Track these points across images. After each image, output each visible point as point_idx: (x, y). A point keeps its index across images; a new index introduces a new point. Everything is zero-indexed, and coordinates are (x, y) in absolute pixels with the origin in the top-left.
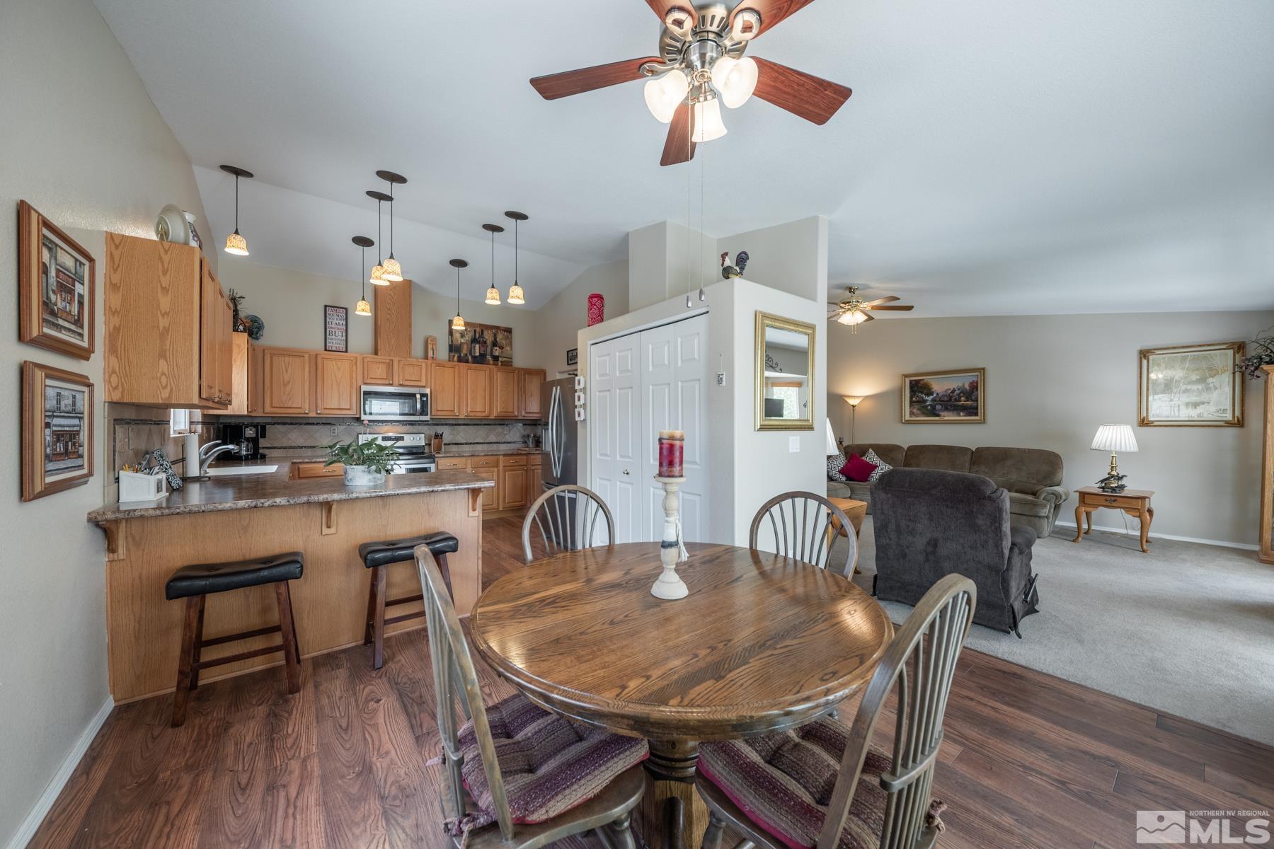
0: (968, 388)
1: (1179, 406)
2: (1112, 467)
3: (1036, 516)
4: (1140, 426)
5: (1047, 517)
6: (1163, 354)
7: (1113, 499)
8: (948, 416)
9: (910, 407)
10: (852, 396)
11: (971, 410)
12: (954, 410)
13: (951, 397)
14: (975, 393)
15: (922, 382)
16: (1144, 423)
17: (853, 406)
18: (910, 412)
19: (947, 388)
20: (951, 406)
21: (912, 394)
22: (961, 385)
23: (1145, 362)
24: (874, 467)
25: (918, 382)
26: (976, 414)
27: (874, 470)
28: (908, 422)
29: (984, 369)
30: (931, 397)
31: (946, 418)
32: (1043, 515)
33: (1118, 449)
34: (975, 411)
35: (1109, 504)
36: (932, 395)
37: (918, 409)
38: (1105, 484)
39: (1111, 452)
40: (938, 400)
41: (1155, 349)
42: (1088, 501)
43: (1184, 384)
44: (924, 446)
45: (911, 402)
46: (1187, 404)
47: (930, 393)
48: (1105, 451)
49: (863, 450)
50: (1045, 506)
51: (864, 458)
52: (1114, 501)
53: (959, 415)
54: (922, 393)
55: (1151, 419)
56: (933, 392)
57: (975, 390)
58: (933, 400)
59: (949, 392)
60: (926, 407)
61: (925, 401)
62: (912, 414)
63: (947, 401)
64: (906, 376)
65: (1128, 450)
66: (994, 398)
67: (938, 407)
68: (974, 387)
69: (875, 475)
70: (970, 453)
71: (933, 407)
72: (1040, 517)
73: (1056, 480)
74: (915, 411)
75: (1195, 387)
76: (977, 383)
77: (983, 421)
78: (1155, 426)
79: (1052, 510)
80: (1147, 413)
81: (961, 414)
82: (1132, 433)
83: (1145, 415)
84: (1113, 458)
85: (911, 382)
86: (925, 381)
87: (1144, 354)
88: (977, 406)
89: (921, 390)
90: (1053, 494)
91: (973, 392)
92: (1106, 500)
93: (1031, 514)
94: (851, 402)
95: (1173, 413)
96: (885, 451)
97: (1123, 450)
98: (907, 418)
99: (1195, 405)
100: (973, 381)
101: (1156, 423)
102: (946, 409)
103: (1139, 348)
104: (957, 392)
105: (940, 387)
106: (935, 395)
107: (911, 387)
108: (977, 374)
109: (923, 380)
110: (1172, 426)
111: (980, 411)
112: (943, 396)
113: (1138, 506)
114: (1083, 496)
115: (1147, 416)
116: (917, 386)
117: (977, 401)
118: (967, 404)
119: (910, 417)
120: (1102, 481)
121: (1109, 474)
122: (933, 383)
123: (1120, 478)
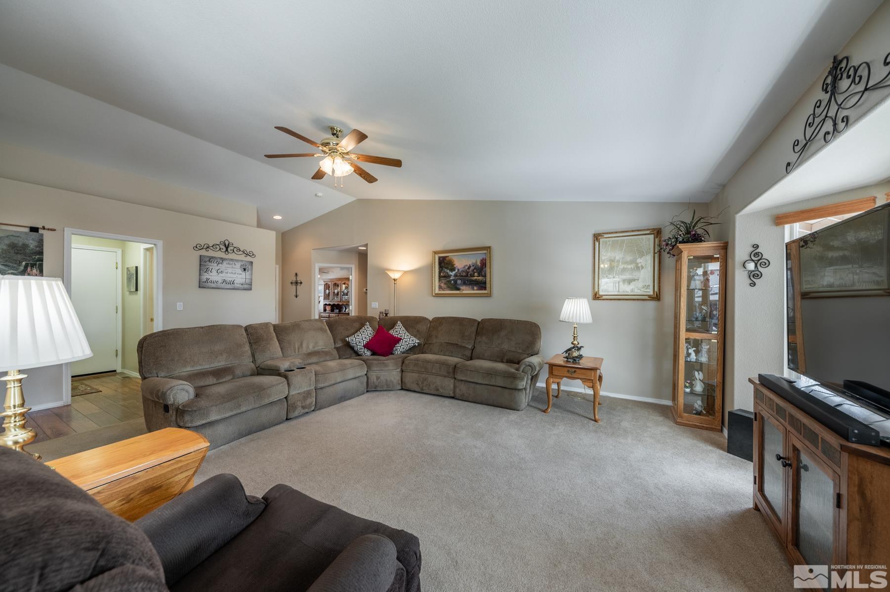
0: (479, 265)
1: (619, 282)
2: (575, 337)
3: (516, 389)
4: (594, 299)
5: (525, 389)
6: (609, 237)
7: (573, 370)
8: (466, 290)
9: (439, 281)
10: (394, 270)
11: (482, 285)
12: (470, 284)
13: (468, 273)
14: (484, 269)
15: (447, 259)
16: (596, 297)
17: (395, 280)
18: (439, 286)
19: (465, 264)
20: (468, 281)
21: (441, 269)
22: (474, 262)
23: (597, 244)
24: (398, 340)
25: (444, 258)
26: (485, 288)
27: (398, 343)
28: (437, 295)
29: (490, 247)
30: (454, 272)
31: (464, 292)
32: (521, 387)
33: (578, 321)
34: (484, 286)
35: (570, 376)
36: (455, 270)
37: (445, 284)
38: (569, 354)
39: (573, 323)
40: (458, 275)
41: (603, 233)
42: (555, 373)
43: (622, 264)
44: (444, 318)
45: (440, 277)
46: (624, 281)
47: (453, 269)
48: (569, 322)
49: (393, 323)
50: (523, 379)
51: (391, 332)
52: (575, 372)
53: (473, 290)
54: (447, 268)
55: (601, 293)
56: (455, 268)
57: (484, 267)
58: (456, 275)
59: (467, 268)
60: (450, 281)
61: (449, 276)
62: (440, 288)
63: (465, 276)
64: (435, 253)
65: (585, 322)
66: (497, 275)
67: (459, 282)
68: (484, 263)
69: (400, 348)
70: (476, 324)
71: (455, 282)
72: (519, 390)
73: (536, 349)
74: (442, 285)
75: (629, 267)
76: (486, 260)
77: (489, 295)
78: (603, 299)
79: (529, 381)
80: (598, 288)
81: (475, 288)
82: (588, 306)
83: (597, 290)
84: (575, 329)
85: (439, 258)
86: (450, 257)
87: (597, 237)
88: (486, 281)
89: (446, 266)
90: (529, 366)
91: (483, 269)
92: (568, 371)
93: (512, 387)
94: (394, 275)
95: (615, 290)
96: (411, 323)
97: (582, 321)
98: (437, 291)
99: (630, 281)
100: (483, 259)
101: (604, 297)
102: (464, 284)
103: (594, 233)
104: (472, 268)
105: (461, 263)
106: (456, 271)
107: (440, 263)
108: (485, 252)
109: (448, 256)
110: (614, 299)
111: (488, 286)
112: (463, 271)
113: (592, 375)
114: (552, 366)
115: (598, 291)
116: (444, 262)
117: (486, 276)
118: (479, 279)
119: (439, 290)
120: (566, 352)
121: (572, 343)
122: (454, 259)
123: (579, 349)
